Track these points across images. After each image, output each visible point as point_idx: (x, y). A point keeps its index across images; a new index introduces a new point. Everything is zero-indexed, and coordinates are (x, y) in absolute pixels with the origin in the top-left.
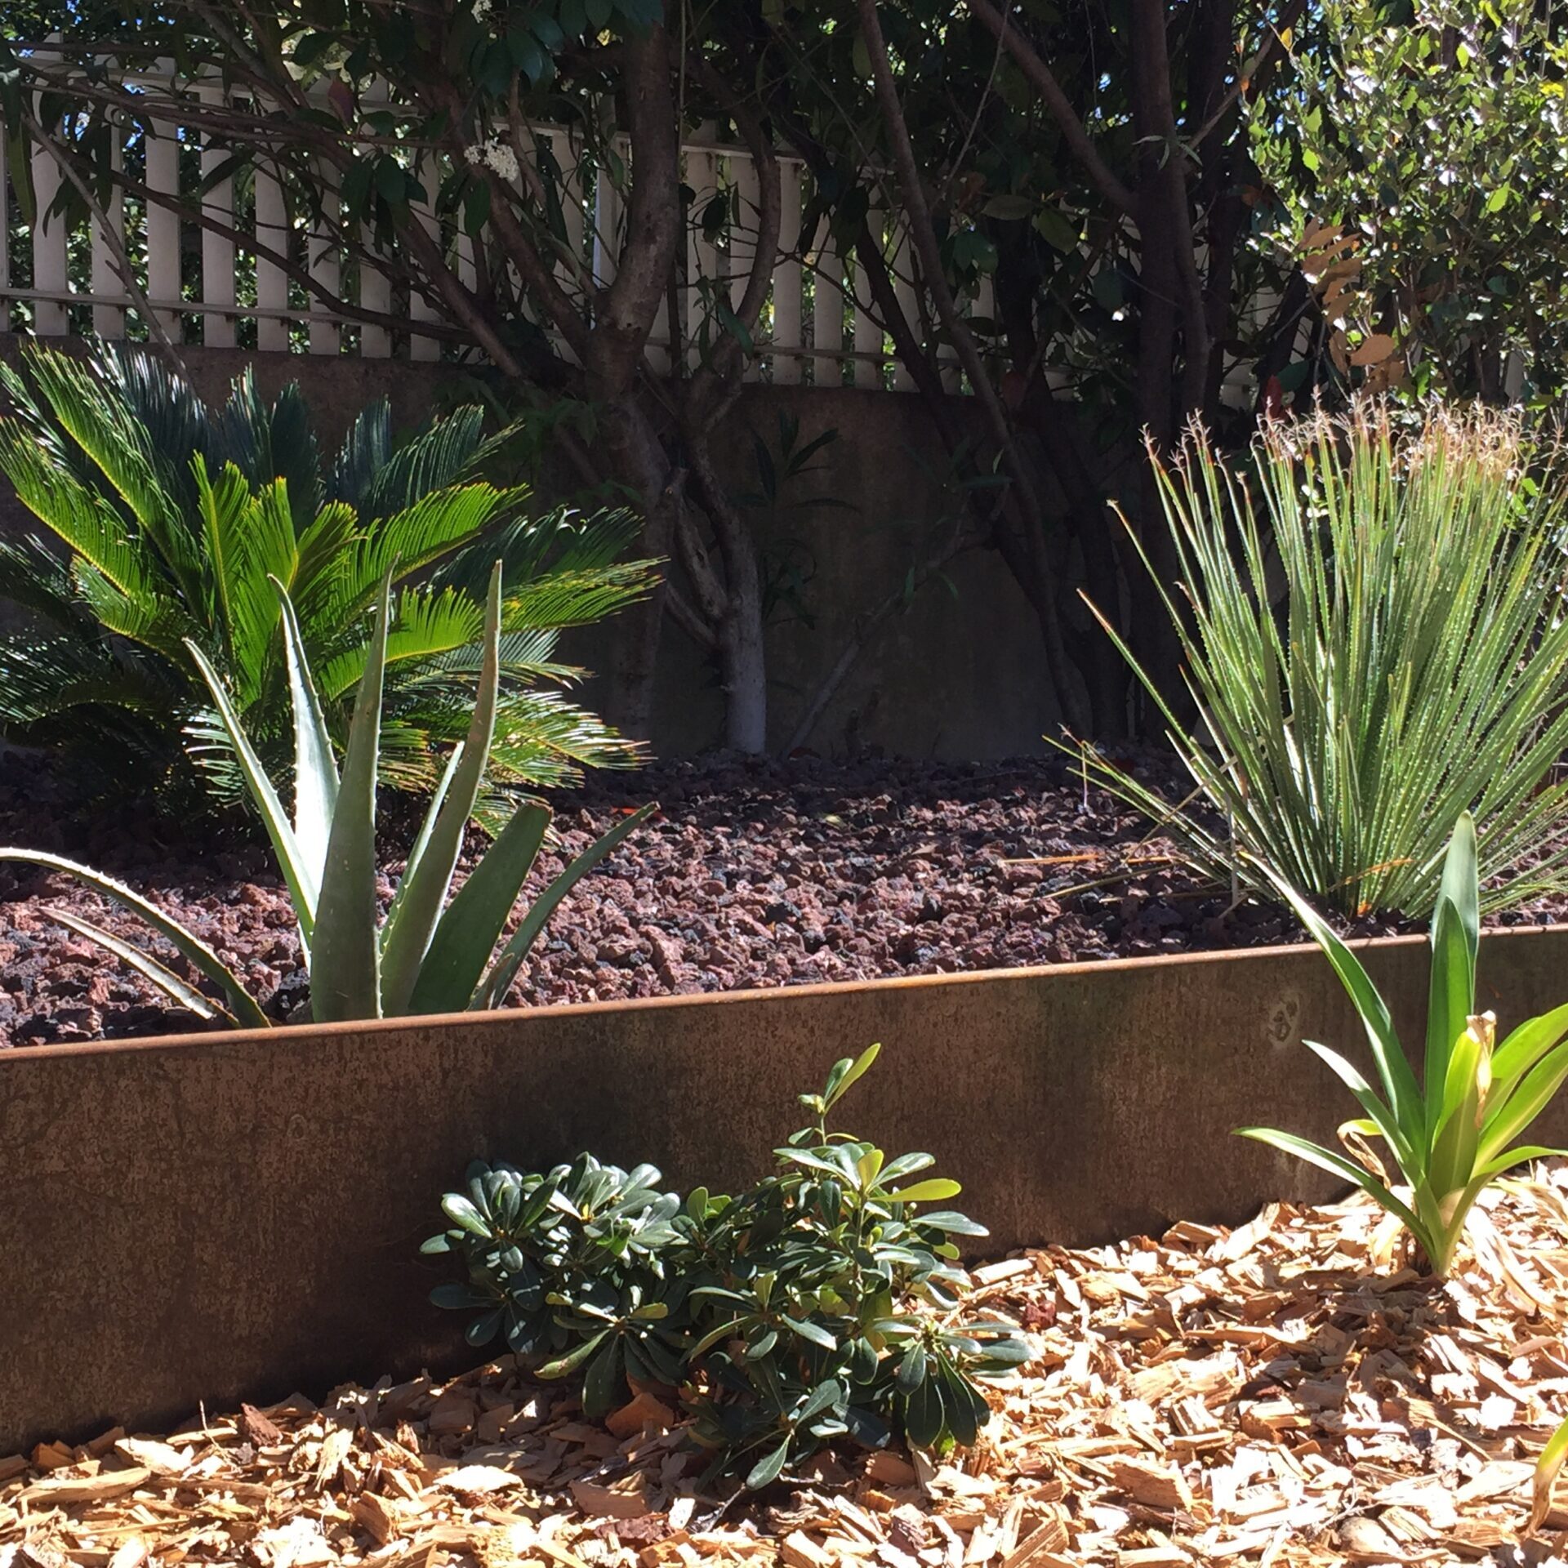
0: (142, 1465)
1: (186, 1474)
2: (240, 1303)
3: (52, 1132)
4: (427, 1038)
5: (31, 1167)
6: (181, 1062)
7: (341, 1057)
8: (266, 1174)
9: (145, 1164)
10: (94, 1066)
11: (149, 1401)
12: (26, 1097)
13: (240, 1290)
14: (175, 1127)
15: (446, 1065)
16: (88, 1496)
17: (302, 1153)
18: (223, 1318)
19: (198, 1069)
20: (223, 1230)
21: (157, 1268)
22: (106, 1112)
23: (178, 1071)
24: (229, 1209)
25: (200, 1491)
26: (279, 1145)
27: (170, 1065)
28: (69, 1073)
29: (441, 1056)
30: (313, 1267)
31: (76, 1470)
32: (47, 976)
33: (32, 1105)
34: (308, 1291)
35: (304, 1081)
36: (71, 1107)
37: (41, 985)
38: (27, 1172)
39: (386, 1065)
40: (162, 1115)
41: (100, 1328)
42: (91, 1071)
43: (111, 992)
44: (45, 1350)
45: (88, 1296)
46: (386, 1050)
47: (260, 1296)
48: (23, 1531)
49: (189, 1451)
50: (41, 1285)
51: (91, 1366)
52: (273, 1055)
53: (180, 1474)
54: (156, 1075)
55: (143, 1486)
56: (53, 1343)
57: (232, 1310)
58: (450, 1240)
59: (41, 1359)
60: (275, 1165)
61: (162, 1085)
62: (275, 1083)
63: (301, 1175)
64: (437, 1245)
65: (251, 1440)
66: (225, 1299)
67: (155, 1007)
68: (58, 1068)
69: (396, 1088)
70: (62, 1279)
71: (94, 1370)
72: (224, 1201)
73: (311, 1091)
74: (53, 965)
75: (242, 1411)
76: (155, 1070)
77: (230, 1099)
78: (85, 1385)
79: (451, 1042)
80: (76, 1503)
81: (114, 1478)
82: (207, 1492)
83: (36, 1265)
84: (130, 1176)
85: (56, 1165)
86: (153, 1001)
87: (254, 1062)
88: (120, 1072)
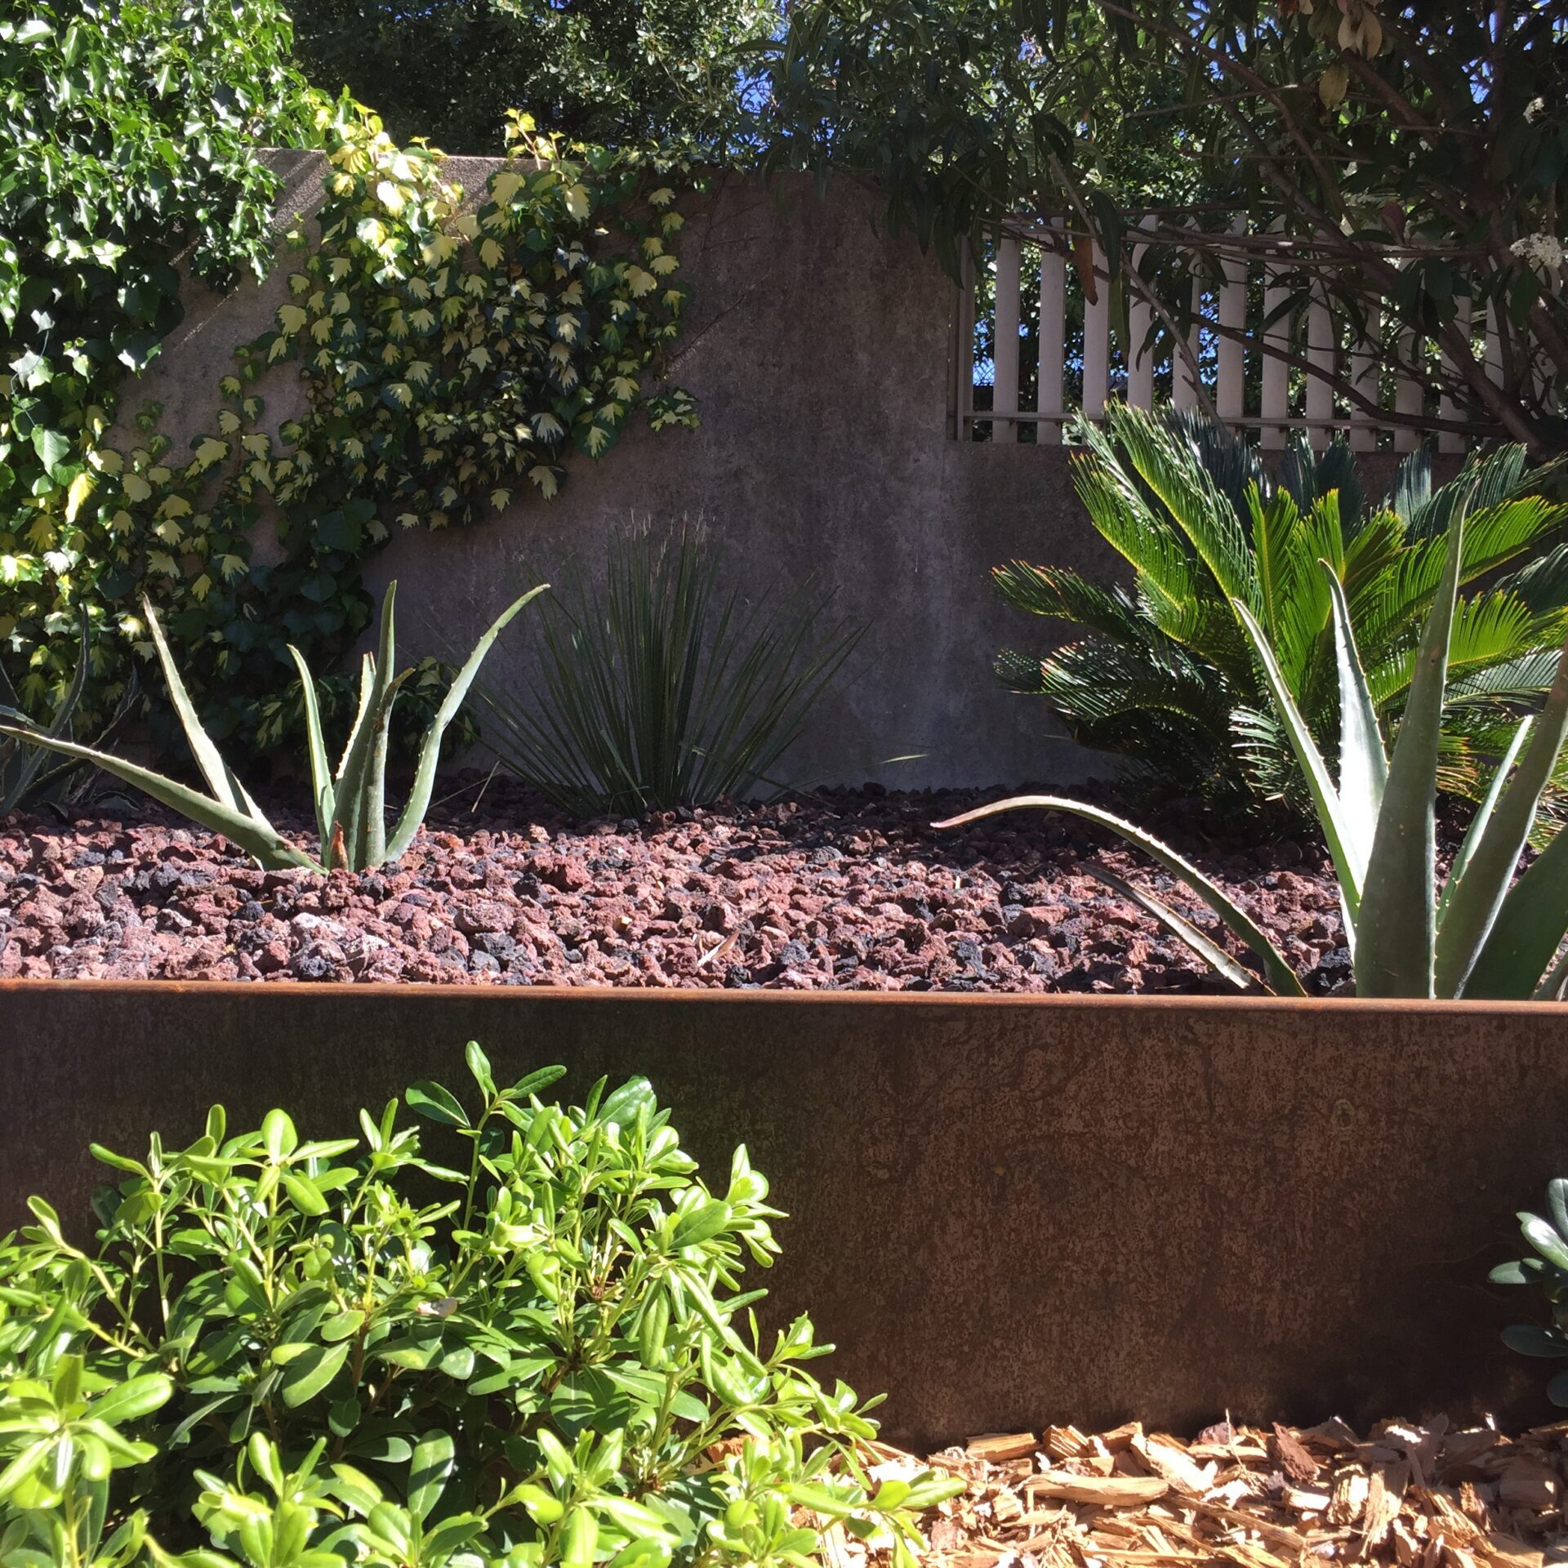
0: (1159, 1475)
1: (1209, 1496)
2: (1273, 1305)
3: (1072, 1088)
4: (1502, 1027)
5: (1048, 1123)
6: (1212, 1026)
7: (1397, 1039)
8: (1305, 1162)
9: (1170, 1135)
10: (1117, 1020)
11: (1169, 1398)
12: (1045, 1048)
13: (1272, 1290)
14: (1204, 1096)
15: (1525, 1061)
16: (1099, 1501)
17: (1348, 1144)
18: (1253, 1319)
19: (1231, 1036)
20: (1255, 1219)
21: (1181, 1253)
22: (1130, 1073)
23: (1210, 1036)
24: (1263, 1198)
25: (1223, 1521)
26: (1322, 1132)
27: (1200, 1028)
28: (1091, 1026)
29: (1518, 1048)
30: (1357, 1276)
31: (1089, 1464)
32: (1090, 936)
33: (1050, 1057)
34: (1351, 1302)
35: (1352, 1062)
36: (1092, 1064)
37: (1083, 944)
38: (1044, 1128)
39: (1451, 1053)
40: (1191, 1082)
41: (1118, 1309)
42: (1114, 1025)
43: (1149, 955)
44: (1060, 1325)
45: (1105, 1272)
46: (1451, 1037)
47: (1296, 1301)
48: (1026, 1528)
49: (1212, 1467)
50: (1056, 1253)
51: (1107, 1349)
52: (1317, 1028)
53: (1201, 1494)
54: (1185, 1038)
55: (1161, 1501)
56: (1068, 1318)
57: (1263, 1312)
58: (1526, 1270)
59: (1055, 1333)
60: (1316, 1154)
61: (1191, 1050)
62: (1318, 1062)
63: (1347, 1168)
64: (1510, 1274)
65: (1282, 1469)
66: (1257, 1298)
67: (1190, 971)
68: (1079, 1019)
69: (1462, 1081)
70: (1078, 1249)
71: (1111, 1355)
72: (1256, 1188)
73: (1360, 1074)
74: (1096, 926)
75: (1272, 1430)
76: (1182, 1032)
77: (1266, 1074)
78: (1101, 1369)
79: (1532, 1035)
80: (1087, 1504)
81: (1129, 1485)
82: (1232, 1525)
83: (1051, 1231)
84: (1154, 1147)
85: (1074, 1125)
86: (1189, 966)
87: (1294, 1035)
88: (1146, 1031)
